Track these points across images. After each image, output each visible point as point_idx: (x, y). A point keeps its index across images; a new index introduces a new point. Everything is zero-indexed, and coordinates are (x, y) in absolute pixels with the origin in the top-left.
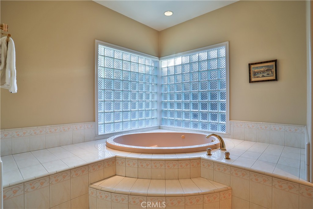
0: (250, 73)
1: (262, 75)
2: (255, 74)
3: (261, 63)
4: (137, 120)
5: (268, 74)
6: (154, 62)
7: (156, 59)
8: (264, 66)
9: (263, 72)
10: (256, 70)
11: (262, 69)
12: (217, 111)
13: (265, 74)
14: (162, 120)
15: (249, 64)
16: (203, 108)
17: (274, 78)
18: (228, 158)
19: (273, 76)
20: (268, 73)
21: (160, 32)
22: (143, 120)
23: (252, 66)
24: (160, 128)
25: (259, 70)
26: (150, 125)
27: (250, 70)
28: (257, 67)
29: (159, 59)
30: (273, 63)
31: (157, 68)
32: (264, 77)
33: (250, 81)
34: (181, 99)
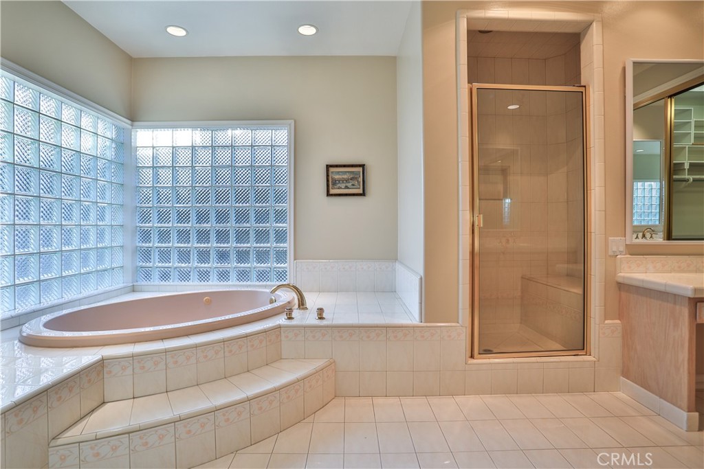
0: (328, 181)
1: (344, 185)
2: (335, 182)
3: (344, 166)
4: (74, 275)
5: (353, 185)
6: (118, 129)
7: (125, 123)
8: (348, 172)
9: (347, 181)
10: (337, 177)
11: (345, 177)
12: (269, 245)
13: (349, 185)
14: (137, 270)
15: (327, 166)
16: (238, 240)
17: (360, 191)
18: (321, 318)
19: (359, 188)
20: (353, 183)
21: (135, 59)
22: (91, 273)
23: (332, 170)
24: (133, 290)
25: (340, 177)
26: (107, 285)
27: (328, 176)
28: (339, 172)
29: (132, 125)
30: (360, 169)
31: (123, 145)
32: (348, 188)
33: (328, 194)
34: (190, 222)
